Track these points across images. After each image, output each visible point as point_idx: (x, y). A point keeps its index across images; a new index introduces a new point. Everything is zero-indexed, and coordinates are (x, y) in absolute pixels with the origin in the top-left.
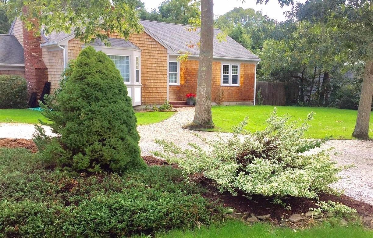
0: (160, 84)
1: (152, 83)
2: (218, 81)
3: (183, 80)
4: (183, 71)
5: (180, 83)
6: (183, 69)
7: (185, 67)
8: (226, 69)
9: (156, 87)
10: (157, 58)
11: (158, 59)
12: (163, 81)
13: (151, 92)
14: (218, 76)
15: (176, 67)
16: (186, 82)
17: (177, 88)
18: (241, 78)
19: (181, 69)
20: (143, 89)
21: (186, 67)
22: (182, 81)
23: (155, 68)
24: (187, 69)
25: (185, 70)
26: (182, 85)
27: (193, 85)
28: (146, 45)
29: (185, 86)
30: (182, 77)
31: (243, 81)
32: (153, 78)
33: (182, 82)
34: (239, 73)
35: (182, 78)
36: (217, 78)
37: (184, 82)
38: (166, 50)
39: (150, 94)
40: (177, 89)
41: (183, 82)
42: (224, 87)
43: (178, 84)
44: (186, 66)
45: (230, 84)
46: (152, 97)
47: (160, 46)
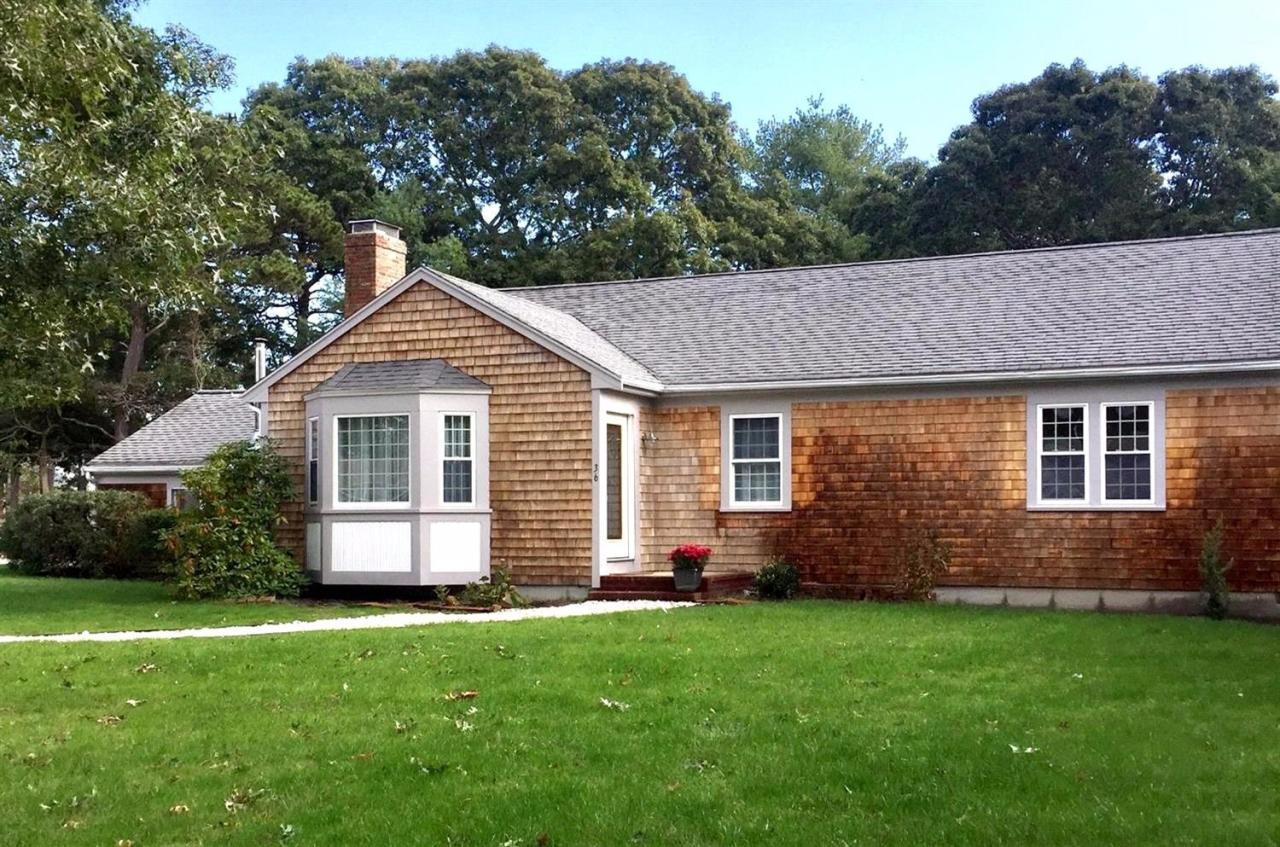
0: (564, 506)
1: (533, 504)
2: (1008, 485)
3: (808, 487)
4: (807, 451)
5: (794, 503)
6: (809, 441)
7: (816, 432)
8: (1063, 427)
9: (547, 517)
10: (549, 410)
11: (553, 414)
12: (575, 496)
13: (528, 536)
14: (1009, 466)
15: (774, 438)
16: (820, 497)
17: (779, 523)
18: (1177, 464)
19: (797, 442)
20: (495, 526)
21: (824, 434)
22: (805, 494)
23: (542, 447)
24: (826, 439)
25: (815, 444)
26: (798, 511)
27: (858, 507)
28: (509, 370)
29: (819, 513)
30: (802, 475)
31: (1192, 484)
32: (538, 487)
33: (804, 496)
34: (1159, 443)
35: (801, 481)
36: (1005, 475)
37: (812, 496)
38: (585, 377)
39: (522, 545)
40: (781, 527)
41: (807, 497)
42: (1057, 516)
43: (782, 504)
44: (822, 430)
45: (1095, 497)
46: (530, 554)
47: (561, 365)
